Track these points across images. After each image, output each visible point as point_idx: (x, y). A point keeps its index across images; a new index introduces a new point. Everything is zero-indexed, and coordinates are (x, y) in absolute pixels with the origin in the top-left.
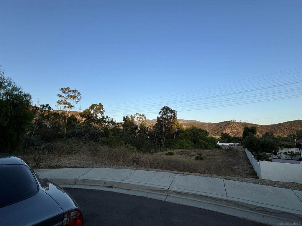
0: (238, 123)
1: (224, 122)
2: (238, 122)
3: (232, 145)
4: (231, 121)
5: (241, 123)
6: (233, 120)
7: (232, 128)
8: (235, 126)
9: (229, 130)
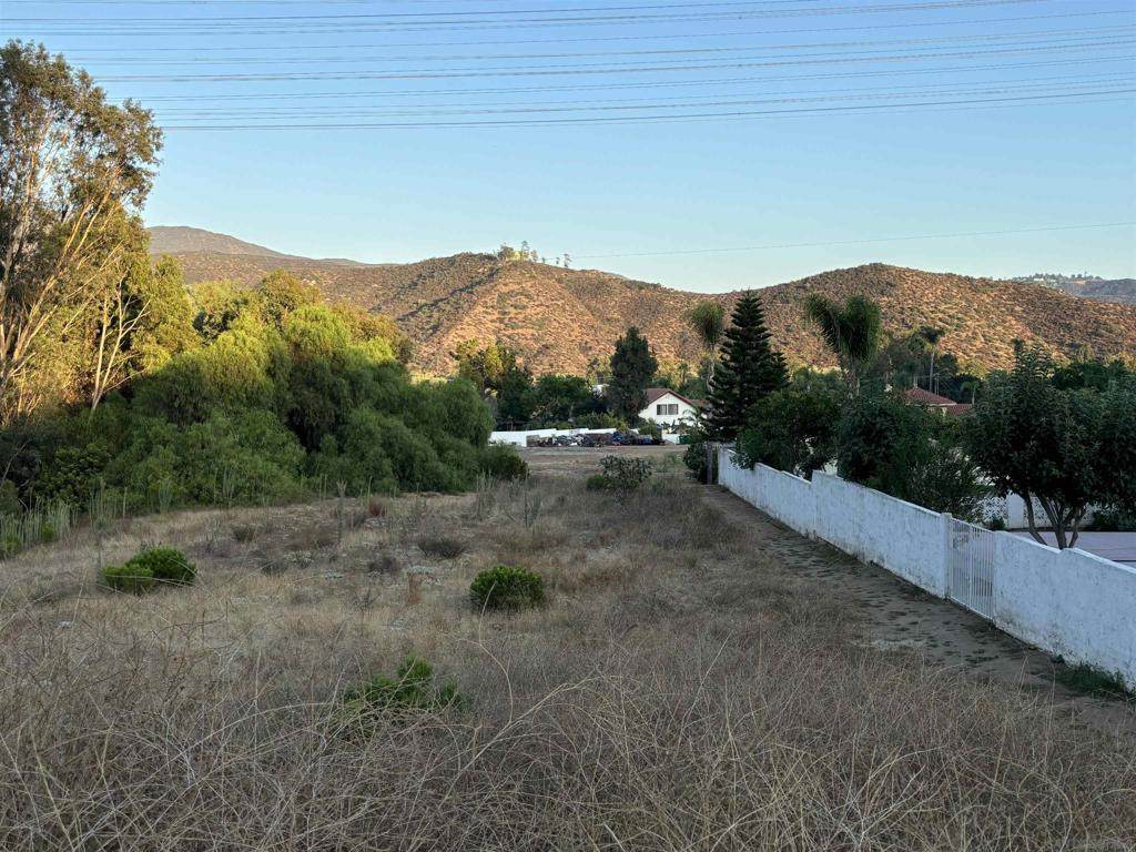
0: (547, 270)
1: (452, 261)
2: (551, 262)
3: (548, 443)
4: (507, 252)
5: (567, 270)
6: (517, 248)
7: (512, 310)
8: (527, 296)
9: (489, 325)
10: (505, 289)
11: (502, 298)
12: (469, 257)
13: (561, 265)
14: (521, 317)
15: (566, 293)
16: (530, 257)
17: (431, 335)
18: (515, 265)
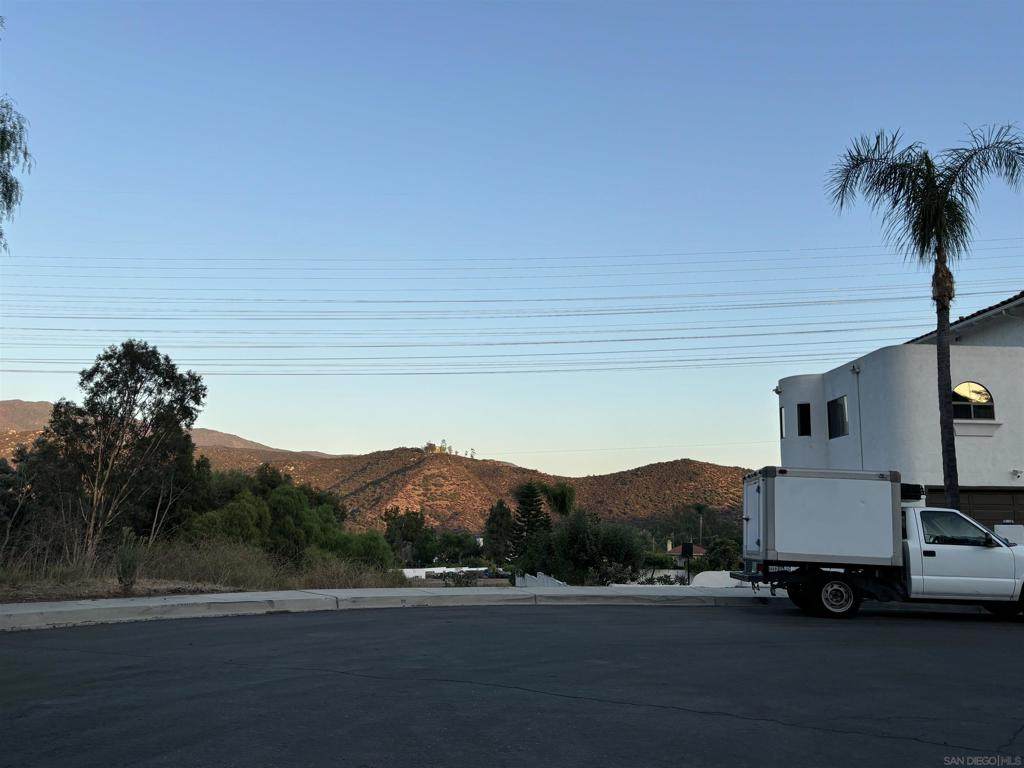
0: (458, 460)
2: (461, 454)
3: (440, 576)
4: (431, 447)
5: (472, 460)
6: (438, 445)
7: (433, 488)
8: (443, 478)
9: (416, 498)
10: (429, 473)
11: (426, 478)
12: (404, 450)
13: (469, 456)
14: (439, 492)
15: (471, 476)
16: (447, 451)
17: (374, 505)
18: (437, 456)
